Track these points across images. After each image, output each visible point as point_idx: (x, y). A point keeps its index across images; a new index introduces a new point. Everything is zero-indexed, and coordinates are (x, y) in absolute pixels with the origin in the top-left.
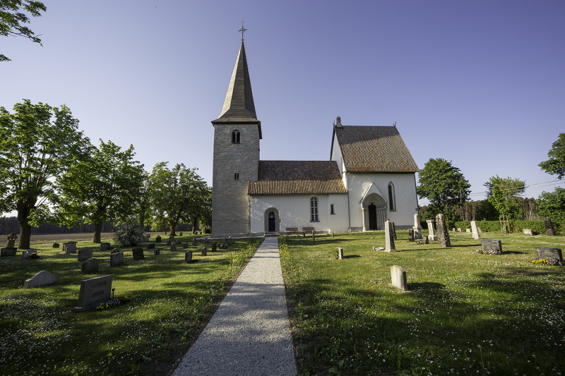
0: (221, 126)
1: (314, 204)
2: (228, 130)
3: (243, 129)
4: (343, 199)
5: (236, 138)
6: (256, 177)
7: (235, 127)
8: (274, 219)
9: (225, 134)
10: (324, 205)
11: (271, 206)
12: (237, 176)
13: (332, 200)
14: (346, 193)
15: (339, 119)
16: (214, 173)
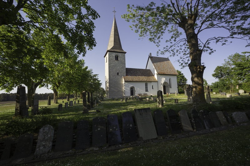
0: (111, 53)
1: (146, 85)
2: (114, 55)
3: (120, 55)
4: (156, 83)
5: (117, 58)
6: (125, 74)
7: (117, 54)
8: (133, 91)
9: (113, 56)
10: (150, 86)
11: (132, 86)
12: (118, 74)
13: (153, 84)
14: (157, 82)
15: (151, 54)
16: (109, 72)
